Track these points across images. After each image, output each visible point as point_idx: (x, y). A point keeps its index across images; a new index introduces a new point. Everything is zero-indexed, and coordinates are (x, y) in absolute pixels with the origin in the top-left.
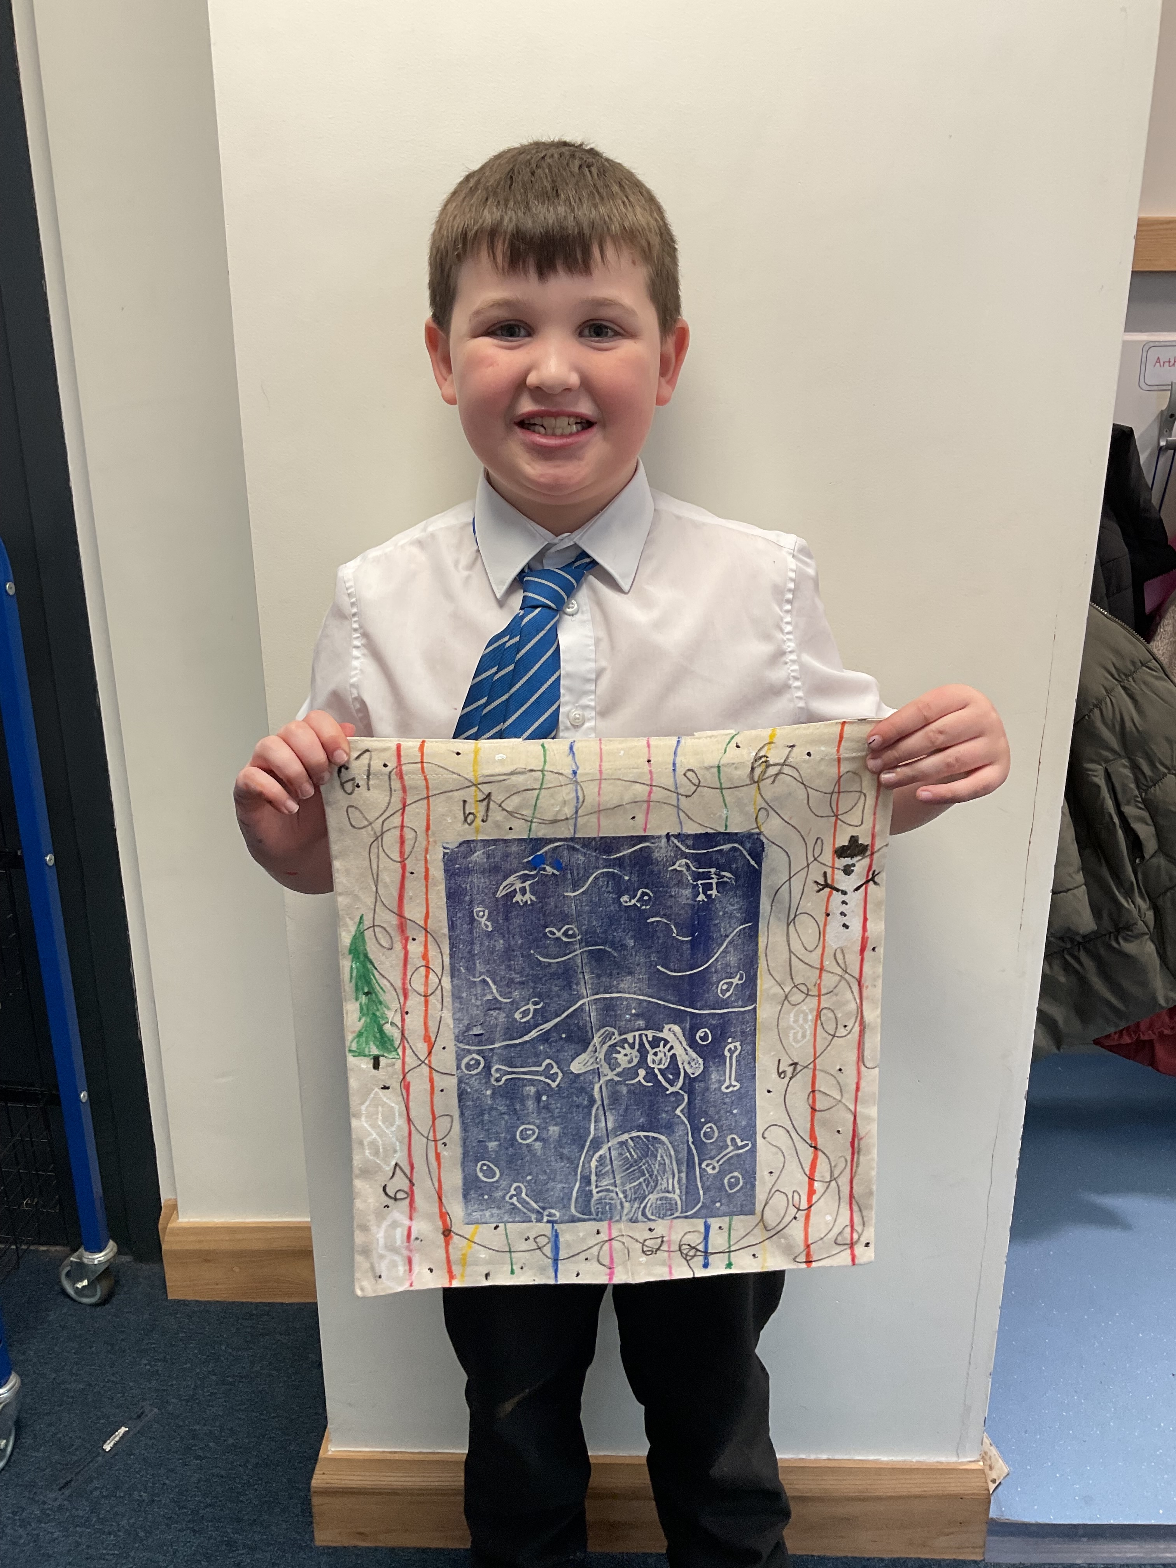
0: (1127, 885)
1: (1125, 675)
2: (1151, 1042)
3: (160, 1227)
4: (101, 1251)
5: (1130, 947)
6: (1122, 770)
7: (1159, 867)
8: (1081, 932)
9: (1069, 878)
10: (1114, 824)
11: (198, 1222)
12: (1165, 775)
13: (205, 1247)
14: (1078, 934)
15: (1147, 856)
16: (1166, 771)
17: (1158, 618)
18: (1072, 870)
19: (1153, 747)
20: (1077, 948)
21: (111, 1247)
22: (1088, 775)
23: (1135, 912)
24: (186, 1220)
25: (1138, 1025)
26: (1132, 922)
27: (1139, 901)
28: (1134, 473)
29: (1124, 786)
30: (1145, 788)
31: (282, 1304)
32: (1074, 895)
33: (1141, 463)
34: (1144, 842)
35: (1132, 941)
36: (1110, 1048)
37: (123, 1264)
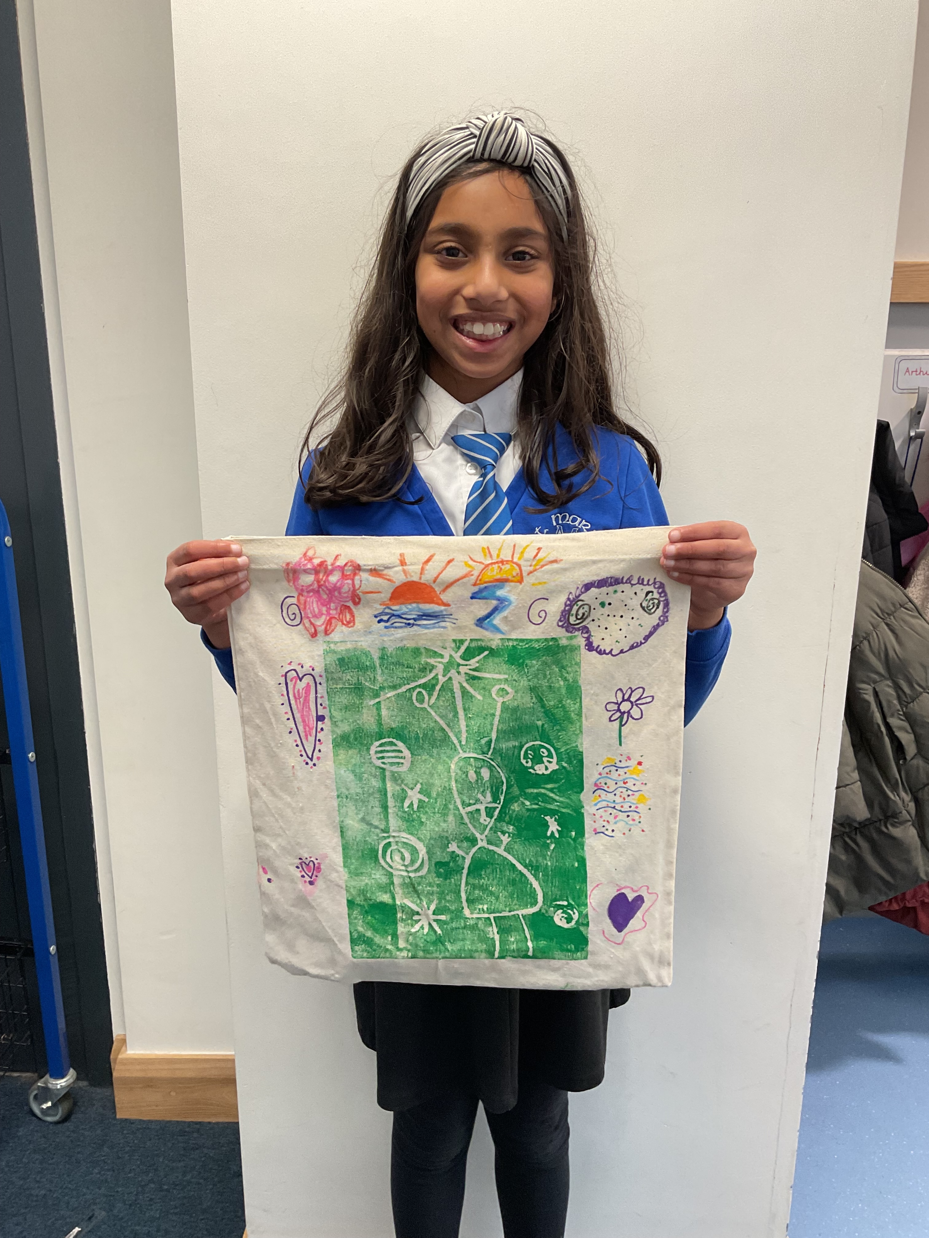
0: (893, 781)
1: (887, 614)
2: (914, 909)
3: (112, 1057)
4: (63, 1077)
5: (896, 832)
6: (887, 689)
7: (918, 768)
8: (858, 819)
9: (847, 776)
10: (882, 732)
11: (142, 1054)
12: (921, 693)
13: (150, 1075)
14: (855, 821)
15: (908, 758)
16: (921, 690)
17: (911, 569)
18: (849, 769)
19: (911, 671)
20: (854, 833)
21: (71, 1075)
22: (860, 693)
23: (900, 803)
24: (133, 1052)
25: (904, 894)
26: (898, 811)
27: (903, 794)
28: (890, 457)
29: (889, 702)
30: (906, 704)
31: (209, 1123)
32: (851, 789)
33: (896, 449)
34: (906, 747)
35: (897, 827)
36: (881, 913)
37: (80, 1088)
